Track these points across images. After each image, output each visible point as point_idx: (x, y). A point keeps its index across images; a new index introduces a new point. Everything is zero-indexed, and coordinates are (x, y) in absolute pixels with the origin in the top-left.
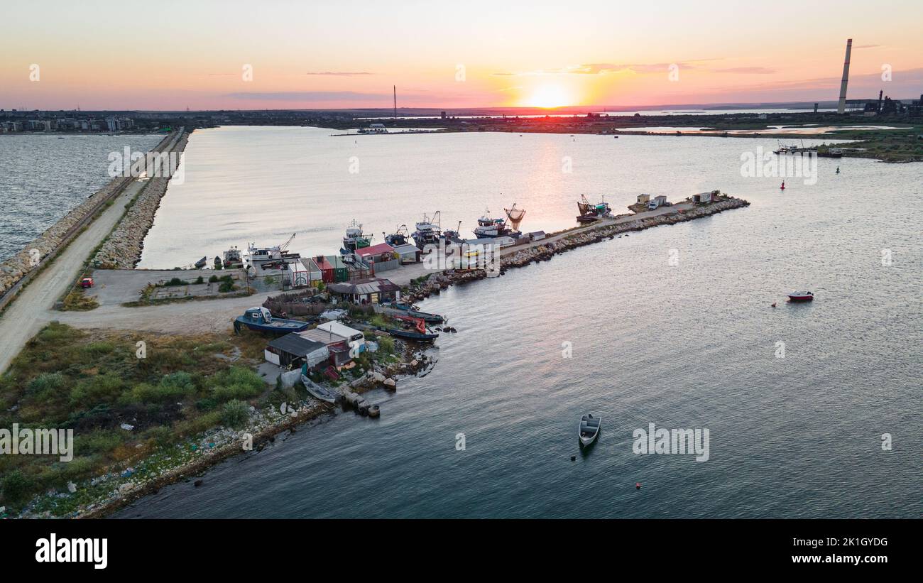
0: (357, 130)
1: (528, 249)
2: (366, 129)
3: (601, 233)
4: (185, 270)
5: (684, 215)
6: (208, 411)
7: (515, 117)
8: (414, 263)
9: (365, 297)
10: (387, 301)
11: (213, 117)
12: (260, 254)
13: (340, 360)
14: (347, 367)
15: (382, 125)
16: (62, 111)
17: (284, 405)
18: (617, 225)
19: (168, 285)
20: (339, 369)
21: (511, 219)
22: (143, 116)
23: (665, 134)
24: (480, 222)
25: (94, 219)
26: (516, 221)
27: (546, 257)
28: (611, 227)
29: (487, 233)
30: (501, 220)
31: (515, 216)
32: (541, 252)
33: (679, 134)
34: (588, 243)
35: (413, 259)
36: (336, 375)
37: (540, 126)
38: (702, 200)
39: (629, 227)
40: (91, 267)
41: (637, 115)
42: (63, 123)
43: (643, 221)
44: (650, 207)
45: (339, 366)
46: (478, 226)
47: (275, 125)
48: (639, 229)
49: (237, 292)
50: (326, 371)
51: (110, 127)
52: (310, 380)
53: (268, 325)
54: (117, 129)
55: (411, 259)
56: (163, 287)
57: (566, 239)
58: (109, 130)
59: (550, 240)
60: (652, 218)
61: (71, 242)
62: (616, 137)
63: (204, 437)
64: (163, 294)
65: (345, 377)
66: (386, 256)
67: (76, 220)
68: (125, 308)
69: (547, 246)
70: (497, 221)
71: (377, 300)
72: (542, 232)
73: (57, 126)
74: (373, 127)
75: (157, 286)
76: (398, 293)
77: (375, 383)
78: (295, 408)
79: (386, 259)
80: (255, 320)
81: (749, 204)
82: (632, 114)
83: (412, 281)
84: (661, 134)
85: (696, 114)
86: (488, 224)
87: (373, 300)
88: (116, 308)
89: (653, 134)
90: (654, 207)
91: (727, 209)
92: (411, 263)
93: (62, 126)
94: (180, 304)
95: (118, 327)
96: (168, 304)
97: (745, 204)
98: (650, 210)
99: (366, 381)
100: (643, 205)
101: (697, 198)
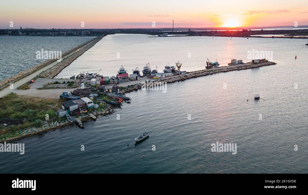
0: (158, 35)
1: (177, 77)
2: (161, 35)
3: (208, 73)
4: (64, 79)
5: (245, 67)
6: (31, 122)
7: (215, 31)
8: (135, 80)
9: (107, 90)
10: (114, 92)
11: (115, 31)
12: (90, 75)
13: (82, 110)
14: (84, 112)
15: (167, 33)
16: (72, 29)
17: (56, 122)
18: (216, 70)
19: (55, 83)
20: (81, 112)
21: (178, 66)
22: (94, 31)
23: (268, 37)
24: (166, 67)
25: (52, 63)
26: (179, 67)
27: (183, 80)
28: (214, 71)
29: (167, 71)
30: (173, 67)
31: (179, 65)
32: (182, 78)
33: (273, 37)
34: (202, 76)
35: (135, 79)
36: (79, 114)
37: (222, 34)
38: (255, 62)
39: (221, 71)
40: (38, 77)
41: (262, 30)
42: (69, 33)
43: (227, 69)
44: (234, 64)
45: (81, 111)
46: (165, 69)
47: (133, 33)
48: (225, 72)
49: (73, 87)
50: (77, 112)
51: (82, 34)
52: (69, 115)
53: (69, 97)
54: (84, 35)
55: (134, 79)
56: (52, 84)
57: (193, 74)
58: (82, 35)
59: (187, 75)
60: (232, 68)
61: (39, 69)
62: (247, 38)
63: (26, 130)
64: (51, 86)
65: (82, 115)
66: (126, 77)
67: (46, 63)
68: (37, 90)
69: (185, 76)
70: (172, 67)
71: (111, 91)
72: (185, 72)
73: (68, 34)
74: (164, 34)
75: (51, 84)
76: (119, 90)
77: (90, 118)
78: (59, 123)
79: (125, 78)
80: (65, 95)
81: (276, 64)
82: (260, 30)
83: (128, 86)
84: (266, 37)
85: (288, 29)
86: (168, 68)
87: (110, 91)
88: (34, 89)
89: (263, 37)
90: (235, 64)
91: (265, 65)
92: (134, 80)
93: (69, 34)
94: (53, 89)
95: (30, 95)
96: (50, 89)
97: (274, 64)
98: (234, 65)
99: (87, 117)
100: (233, 63)
101: (253, 61)
